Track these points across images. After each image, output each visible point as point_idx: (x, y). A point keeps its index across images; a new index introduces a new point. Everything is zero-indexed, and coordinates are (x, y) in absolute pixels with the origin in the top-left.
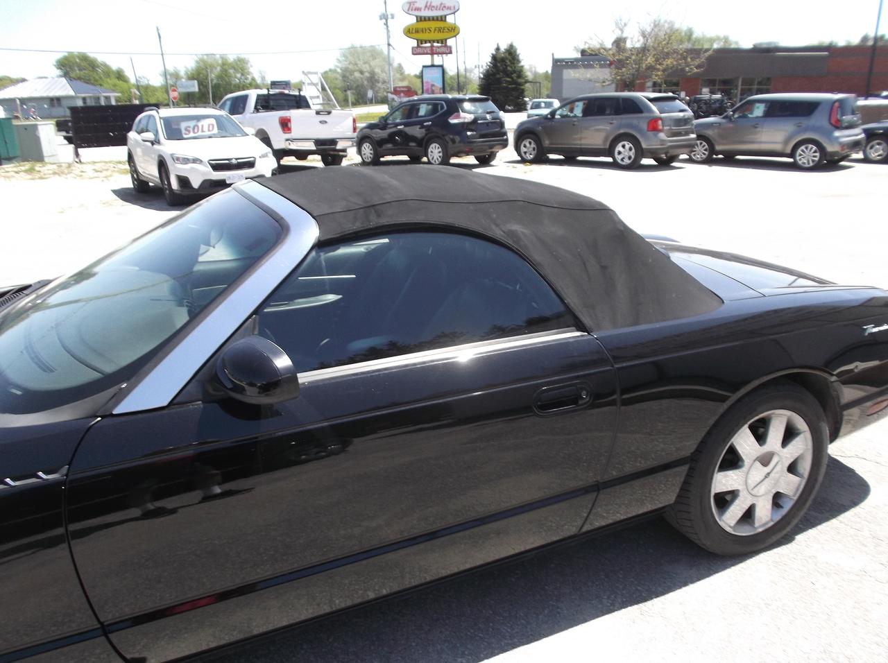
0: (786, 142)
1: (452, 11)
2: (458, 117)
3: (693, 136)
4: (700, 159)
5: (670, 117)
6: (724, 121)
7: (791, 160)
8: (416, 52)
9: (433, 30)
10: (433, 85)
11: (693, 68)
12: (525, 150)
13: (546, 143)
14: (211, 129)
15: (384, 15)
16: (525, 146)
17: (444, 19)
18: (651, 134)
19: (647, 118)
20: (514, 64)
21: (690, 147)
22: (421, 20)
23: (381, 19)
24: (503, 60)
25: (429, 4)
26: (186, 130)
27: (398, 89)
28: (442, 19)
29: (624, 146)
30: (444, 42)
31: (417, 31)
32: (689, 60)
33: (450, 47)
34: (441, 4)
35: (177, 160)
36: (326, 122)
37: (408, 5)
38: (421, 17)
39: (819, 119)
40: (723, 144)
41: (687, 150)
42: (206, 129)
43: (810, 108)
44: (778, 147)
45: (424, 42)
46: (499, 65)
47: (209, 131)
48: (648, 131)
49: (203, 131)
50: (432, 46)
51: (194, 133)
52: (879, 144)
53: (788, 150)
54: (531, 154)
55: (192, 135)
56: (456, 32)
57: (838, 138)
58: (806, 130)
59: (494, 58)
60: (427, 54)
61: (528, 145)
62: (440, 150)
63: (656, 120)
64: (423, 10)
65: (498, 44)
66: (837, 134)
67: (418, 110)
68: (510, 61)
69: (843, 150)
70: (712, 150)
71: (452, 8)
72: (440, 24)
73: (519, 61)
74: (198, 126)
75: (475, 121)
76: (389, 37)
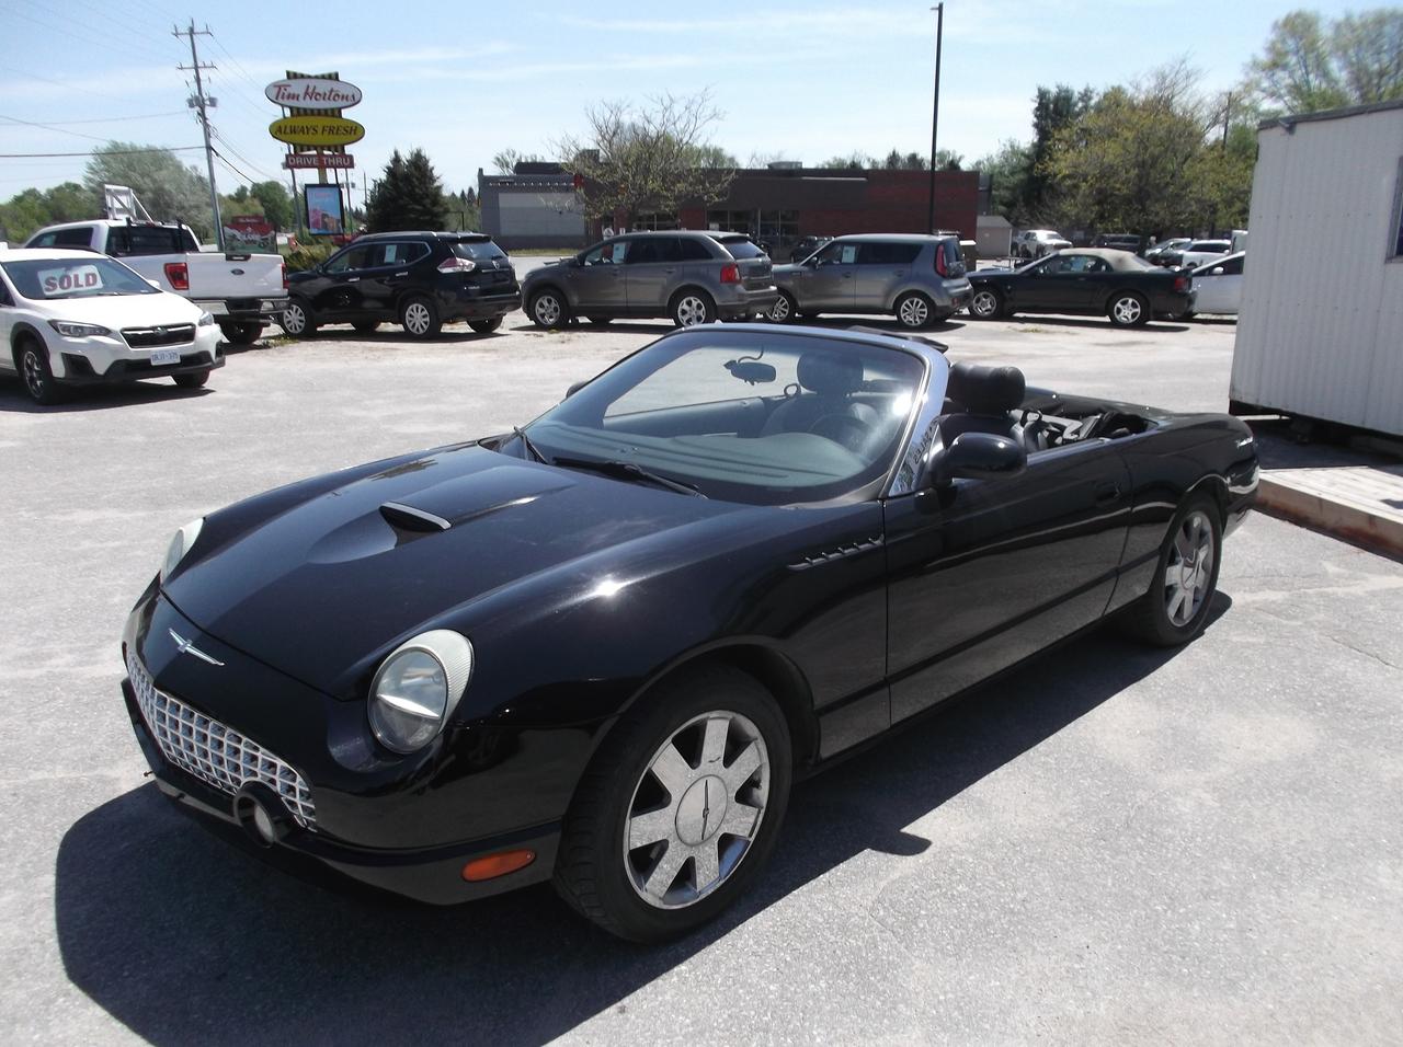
0: (887, 295)
1: (350, 103)
2: (454, 264)
3: (773, 288)
4: (778, 319)
5: (748, 263)
6: (806, 268)
7: (895, 318)
8: (290, 164)
9: (320, 131)
10: (324, 216)
11: (713, 196)
12: (542, 311)
13: (575, 300)
14: (91, 281)
15: (197, 98)
16: (542, 306)
17: (336, 113)
18: (725, 286)
19: (718, 265)
20: (425, 183)
21: (770, 302)
22: (299, 114)
23: (191, 106)
24: (407, 178)
25: (310, 90)
26: (48, 282)
27: (242, 221)
28: (337, 113)
29: (689, 303)
30: (339, 149)
31: (293, 131)
32: (708, 185)
33: (351, 157)
34: (332, 91)
35: (64, 330)
36: (242, 272)
37: (277, 89)
38: (298, 109)
39: (924, 266)
40: (807, 299)
41: (765, 308)
42: (82, 280)
43: (912, 251)
44: (877, 302)
45: (305, 148)
46: (401, 184)
47: (88, 284)
48: (721, 281)
49: (77, 285)
50: (320, 155)
51: (63, 288)
52: (985, 297)
53: (890, 305)
54: (551, 317)
55: (59, 291)
56: (359, 134)
57: (946, 289)
58: (909, 280)
59: (391, 172)
60: (313, 166)
61: (546, 304)
62: (426, 312)
63: (731, 267)
64: (301, 98)
65: (396, 153)
66: (945, 284)
67: (382, 254)
68: (417, 179)
69: (953, 303)
70: (794, 307)
71: (350, 97)
72: (328, 122)
73: (432, 179)
74: (69, 278)
75: (477, 270)
76: (207, 135)
